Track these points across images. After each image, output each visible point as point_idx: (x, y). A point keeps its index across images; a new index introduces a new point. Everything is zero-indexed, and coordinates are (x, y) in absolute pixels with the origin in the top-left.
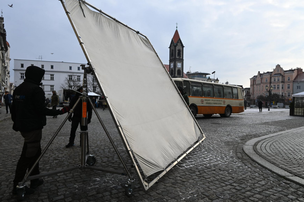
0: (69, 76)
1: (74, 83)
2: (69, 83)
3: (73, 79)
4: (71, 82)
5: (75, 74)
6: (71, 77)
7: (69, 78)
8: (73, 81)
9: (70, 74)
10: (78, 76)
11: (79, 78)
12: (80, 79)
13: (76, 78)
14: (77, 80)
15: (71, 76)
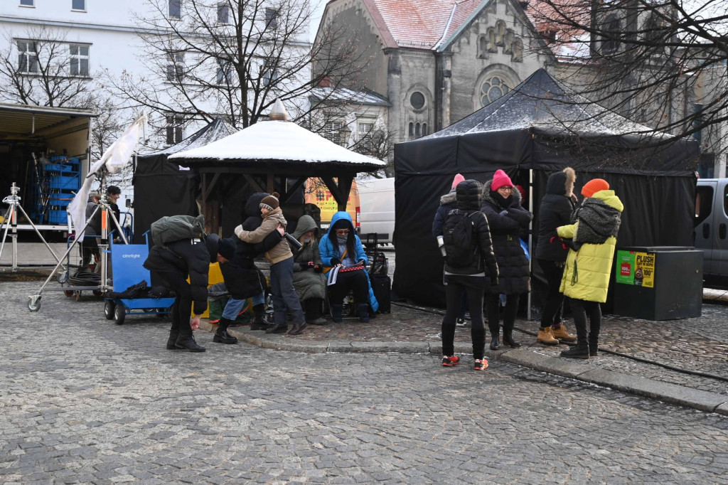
0: (21, 43)
1: (51, 86)
2: (21, 91)
3: (44, 66)
4: (35, 82)
5: (55, 34)
6: (28, 53)
7: (22, 59)
8: (46, 78)
9: (23, 33)
10: (74, 47)
11: (79, 57)
12: (85, 62)
13: (64, 55)
14: (65, 72)
15: (34, 44)
